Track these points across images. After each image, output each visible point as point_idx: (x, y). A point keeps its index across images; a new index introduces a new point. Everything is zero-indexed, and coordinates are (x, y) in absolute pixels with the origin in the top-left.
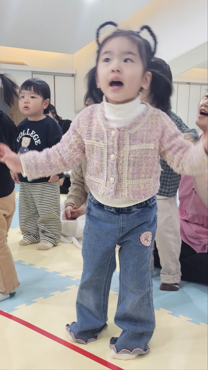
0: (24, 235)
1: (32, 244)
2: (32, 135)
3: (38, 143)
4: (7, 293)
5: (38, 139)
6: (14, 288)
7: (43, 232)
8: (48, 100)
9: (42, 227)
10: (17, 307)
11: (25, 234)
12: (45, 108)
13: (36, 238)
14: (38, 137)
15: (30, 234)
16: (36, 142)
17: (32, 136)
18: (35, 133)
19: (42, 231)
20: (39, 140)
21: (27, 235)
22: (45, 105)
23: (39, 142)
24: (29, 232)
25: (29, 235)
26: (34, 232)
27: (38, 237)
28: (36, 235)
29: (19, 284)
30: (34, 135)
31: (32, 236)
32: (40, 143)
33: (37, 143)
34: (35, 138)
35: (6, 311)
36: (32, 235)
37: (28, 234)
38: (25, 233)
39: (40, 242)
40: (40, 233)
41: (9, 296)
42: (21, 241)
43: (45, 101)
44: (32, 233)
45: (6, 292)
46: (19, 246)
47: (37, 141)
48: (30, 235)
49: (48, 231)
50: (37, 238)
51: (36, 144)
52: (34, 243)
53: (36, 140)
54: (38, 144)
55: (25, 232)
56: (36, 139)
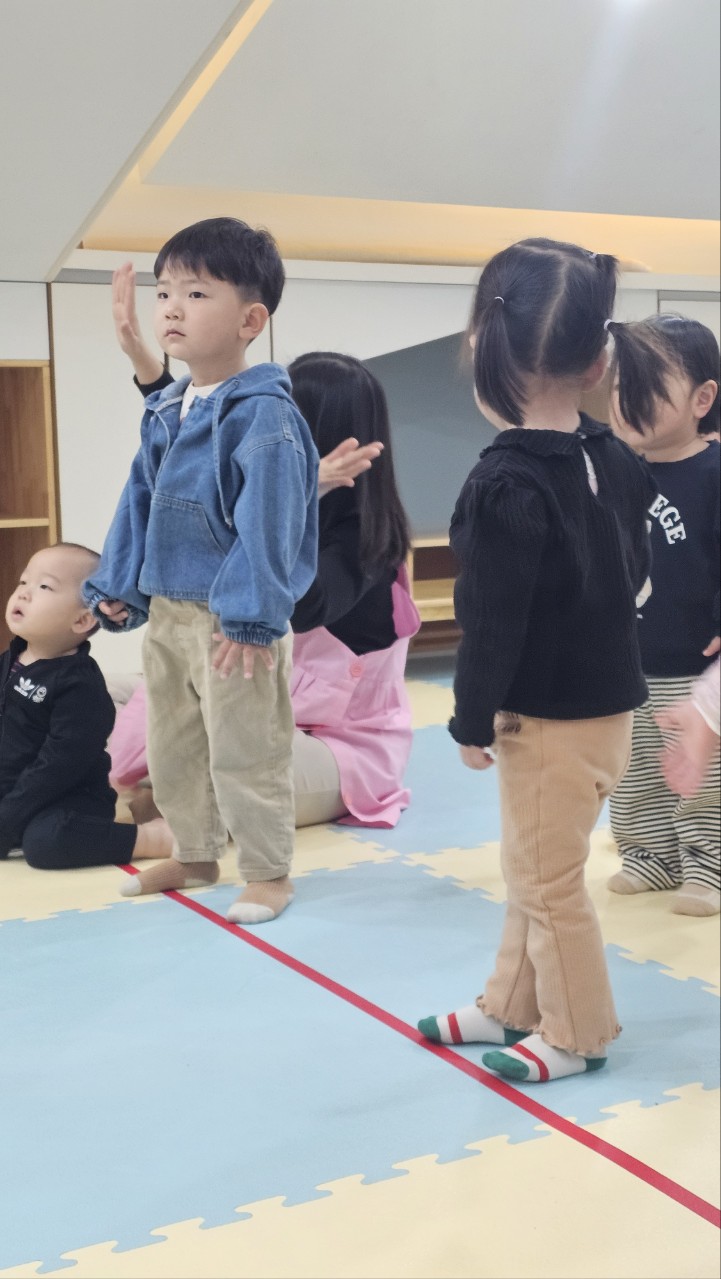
0: (626, 859)
1: (652, 889)
2: (656, 511)
3: (677, 536)
4: (579, 1053)
5: (676, 524)
6: (602, 1040)
7: (694, 851)
8: (712, 386)
9: (689, 834)
10: (612, 1110)
11: (630, 855)
12: (701, 412)
13: (667, 870)
14: (677, 518)
15: (646, 854)
16: (669, 534)
17: (656, 515)
18: (666, 502)
19: (691, 847)
20: (681, 527)
21: (636, 856)
22: (700, 402)
23: (680, 533)
24: (643, 850)
25: (642, 857)
26: (662, 849)
27: (676, 870)
28: (667, 861)
29: (619, 1030)
30: (663, 508)
31: (655, 862)
32: (684, 537)
33: (672, 537)
34: (666, 520)
35: (572, 1120)
36: (655, 859)
37: (640, 855)
38: (628, 852)
39: (683, 886)
40: (683, 854)
41: (583, 1066)
42: (616, 878)
43: (701, 389)
44: (655, 854)
45: (576, 1051)
46: (609, 894)
47: (675, 531)
48: (648, 857)
49: (711, 850)
50: (670, 869)
51: (671, 542)
52: (660, 889)
53: (670, 528)
54: (678, 540)
55: (630, 848)
56: (670, 523)
